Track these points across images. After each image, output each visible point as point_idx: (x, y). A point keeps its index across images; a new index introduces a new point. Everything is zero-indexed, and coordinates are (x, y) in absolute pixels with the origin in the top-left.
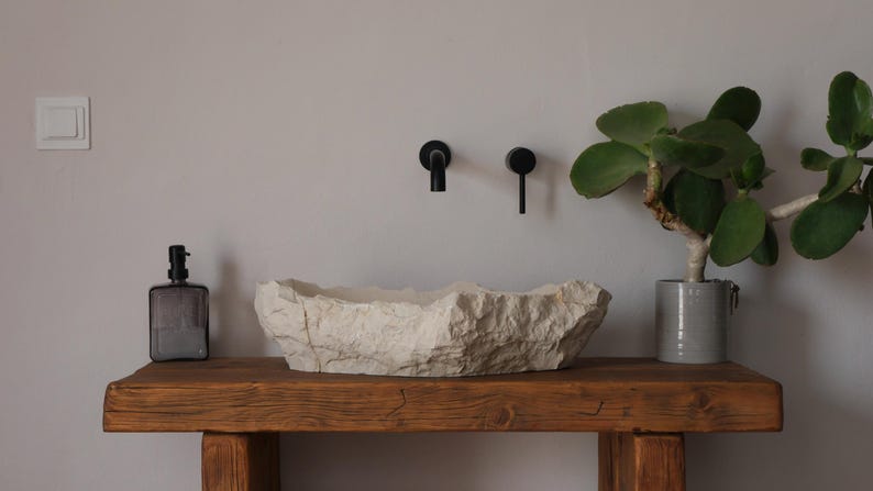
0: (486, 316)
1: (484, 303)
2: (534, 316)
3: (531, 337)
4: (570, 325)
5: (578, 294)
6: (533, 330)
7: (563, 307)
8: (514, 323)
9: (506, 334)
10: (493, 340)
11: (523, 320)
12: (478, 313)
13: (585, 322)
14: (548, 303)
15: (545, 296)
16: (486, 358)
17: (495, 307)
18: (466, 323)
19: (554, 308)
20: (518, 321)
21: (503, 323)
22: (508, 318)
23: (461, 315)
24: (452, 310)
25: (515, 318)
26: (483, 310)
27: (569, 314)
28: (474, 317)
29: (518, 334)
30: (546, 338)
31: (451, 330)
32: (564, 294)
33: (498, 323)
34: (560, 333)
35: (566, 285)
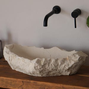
0: (45, 65)
1: (44, 61)
2: (60, 64)
3: (59, 69)
4: (70, 66)
5: (73, 58)
6: (59, 67)
7: (68, 61)
8: (53, 66)
9: (51, 68)
10: (48, 70)
11: (56, 65)
12: (42, 64)
13: (74, 65)
14: (64, 60)
15: (64, 59)
16: (47, 73)
17: (48, 62)
18: (39, 67)
19: (66, 62)
20: (54, 65)
21: (50, 66)
22: (51, 64)
23: (37, 65)
24: (35, 63)
25: (53, 65)
26: (44, 63)
27: (70, 63)
28: (41, 65)
29: (55, 68)
30: (63, 69)
31: (35, 68)
32: (69, 58)
33: (49, 66)
34: (67, 68)
35: (70, 55)
